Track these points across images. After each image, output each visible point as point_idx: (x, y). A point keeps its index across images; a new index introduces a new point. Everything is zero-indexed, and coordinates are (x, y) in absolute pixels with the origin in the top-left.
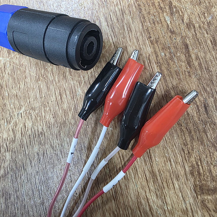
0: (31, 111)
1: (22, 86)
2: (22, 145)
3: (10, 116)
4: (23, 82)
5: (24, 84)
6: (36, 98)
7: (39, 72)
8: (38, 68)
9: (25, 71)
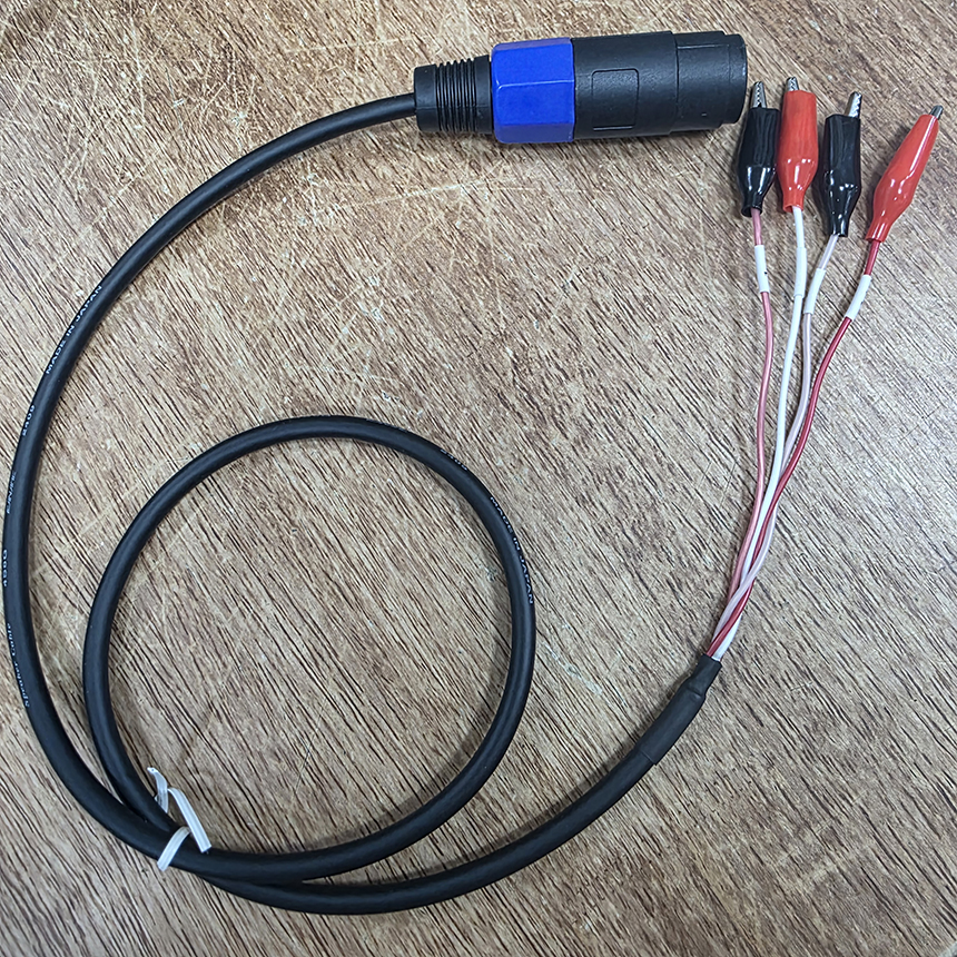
0: (598, 267)
1: (549, 225)
2: (604, 347)
3: (542, 301)
4: (549, 215)
5: (551, 219)
6: (600, 234)
7: (585, 182)
8: (578, 175)
9: (543, 192)
